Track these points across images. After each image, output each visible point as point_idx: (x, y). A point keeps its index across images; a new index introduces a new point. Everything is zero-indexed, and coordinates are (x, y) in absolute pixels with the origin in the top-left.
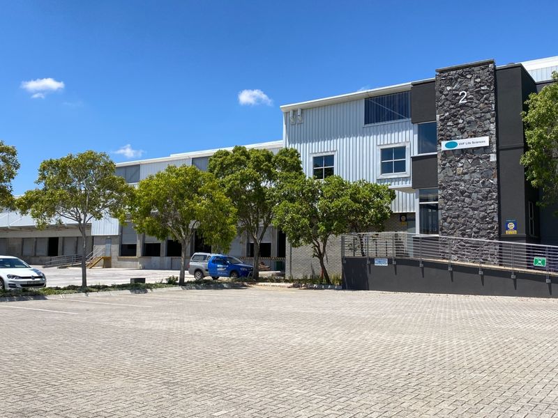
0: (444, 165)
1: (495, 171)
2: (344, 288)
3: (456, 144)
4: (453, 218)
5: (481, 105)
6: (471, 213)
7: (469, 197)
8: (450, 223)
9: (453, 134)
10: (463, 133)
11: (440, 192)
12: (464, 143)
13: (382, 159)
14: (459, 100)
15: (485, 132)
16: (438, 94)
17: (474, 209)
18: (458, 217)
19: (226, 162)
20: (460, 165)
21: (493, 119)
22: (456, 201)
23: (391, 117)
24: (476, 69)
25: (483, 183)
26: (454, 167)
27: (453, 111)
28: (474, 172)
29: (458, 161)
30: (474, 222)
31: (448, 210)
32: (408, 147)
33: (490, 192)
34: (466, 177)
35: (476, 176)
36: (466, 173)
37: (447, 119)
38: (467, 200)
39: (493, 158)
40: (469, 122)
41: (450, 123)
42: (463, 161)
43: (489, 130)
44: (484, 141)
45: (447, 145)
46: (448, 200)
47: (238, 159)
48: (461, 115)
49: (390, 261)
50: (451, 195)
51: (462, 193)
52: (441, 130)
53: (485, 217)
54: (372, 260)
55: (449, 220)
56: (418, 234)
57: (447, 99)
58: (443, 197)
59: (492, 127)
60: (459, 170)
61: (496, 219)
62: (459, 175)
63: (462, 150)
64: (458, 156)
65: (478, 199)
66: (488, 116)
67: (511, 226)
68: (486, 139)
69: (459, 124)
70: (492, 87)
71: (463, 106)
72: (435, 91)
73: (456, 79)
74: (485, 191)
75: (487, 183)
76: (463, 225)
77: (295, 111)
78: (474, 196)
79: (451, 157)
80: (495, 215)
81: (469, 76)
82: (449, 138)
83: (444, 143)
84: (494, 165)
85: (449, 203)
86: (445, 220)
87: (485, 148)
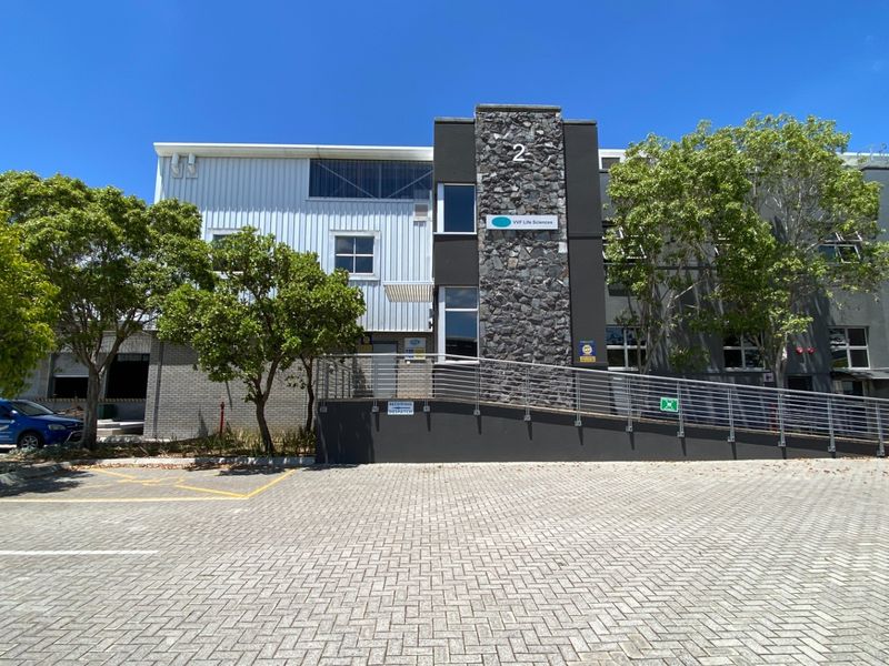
0: (490, 251)
1: (565, 268)
3: (509, 222)
4: (504, 335)
5: (545, 169)
6: (530, 328)
7: (528, 303)
8: (499, 343)
9: (502, 206)
10: (518, 206)
11: (482, 293)
12: (520, 222)
13: (337, 252)
14: (513, 156)
15: (552, 209)
16: (479, 141)
17: (535, 323)
18: (510, 333)
19: (31, 191)
20: (514, 254)
21: (562, 192)
22: (508, 308)
24: (537, 115)
25: (549, 284)
26: (504, 256)
27: (503, 172)
28: (535, 266)
29: (511, 248)
30: (535, 342)
31: (496, 321)
32: (377, 238)
33: (558, 298)
34: (524, 273)
35: (538, 274)
36: (523, 268)
37: (494, 182)
38: (525, 308)
39: (563, 249)
40: (527, 192)
41: (498, 189)
42: (518, 248)
43: (555, 207)
44: (550, 222)
45: (494, 222)
46: (495, 307)
47: (65, 192)
48: (516, 178)
49: (419, 405)
50: (500, 298)
51: (518, 296)
52: (485, 198)
53: (552, 335)
54: (383, 405)
55: (497, 338)
56: (442, 361)
57: (494, 153)
58: (487, 302)
59: (561, 202)
60: (513, 262)
61: (568, 339)
62: (512, 269)
63: (518, 232)
64: (511, 240)
65: (541, 307)
66: (555, 185)
67: (587, 349)
68: (554, 218)
69: (511, 192)
70: (561, 146)
71: (518, 166)
72: (475, 137)
73: (508, 125)
74: (551, 295)
75: (554, 285)
76: (519, 346)
77: (182, 158)
78: (536, 302)
79: (500, 241)
80: (567, 332)
81: (527, 124)
82: (497, 211)
83: (490, 218)
84: (565, 260)
85: (497, 311)
86: (490, 337)
87: (552, 232)
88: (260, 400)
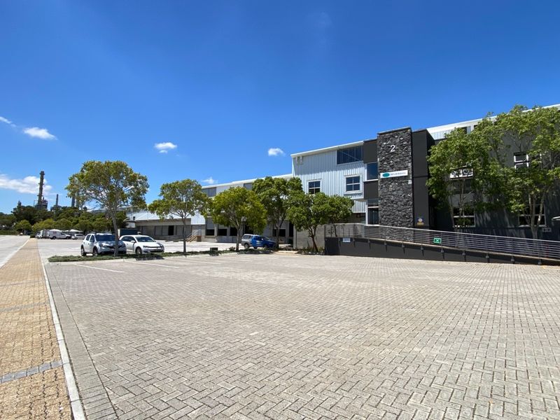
0: (382, 186)
1: (411, 190)
2: (326, 254)
3: (389, 175)
4: (387, 216)
5: (403, 152)
6: (397, 213)
7: (396, 204)
9: (387, 169)
10: (392, 168)
11: (379, 201)
12: (393, 174)
13: (347, 183)
14: (391, 150)
15: (405, 168)
16: (378, 147)
17: (399, 211)
18: (390, 215)
19: (261, 185)
20: (391, 186)
21: (410, 161)
22: (389, 206)
23: (352, 160)
24: (400, 132)
25: (404, 196)
26: (388, 188)
27: (387, 156)
28: (399, 190)
29: (390, 184)
30: (399, 218)
31: (384, 211)
32: (361, 176)
33: (408, 201)
34: (395, 193)
35: (400, 193)
36: (394, 191)
37: (384, 160)
38: (395, 206)
39: (410, 182)
40: (396, 162)
41: (385, 163)
42: (393, 184)
43: (407, 167)
44: (405, 173)
45: (383, 175)
47: (268, 184)
48: (392, 158)
49: (351, 239)
50: (386, 203)
51: (392, 202)
52: (380, 167)
53: (405, 215)
54: (341, 239)
55: (385, 217)
56: (367, 225)
57: (384, 150)
58: (381, 204)
59: (410, 165)
60: (391, 189)
61: (412, 216)
62: (391, 192)
63: (392, 178)
64: (390, 181)
65: (401, 205)
66: (407, 158)
67: (420, 220)
68: (406, 171)
69: (390, 163)
70: (410, 142)
71: (393, 153)
72: (376, 146)
73: (389, 139)
74: (405, 201)
75: (406, 196)
76: (393, 219)
77: (299, 157)
78: (399, 203)
79: (386, 182)
80: (411, 214)
81: (396, 137)
82: (385, 171)
83: (382, 174)
84: (411, 186)
85: (385, 207)
86: (382, 217)
87: (405, 176)
88: (313, 236)
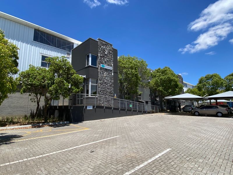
0: (101, 72)
3: (104, 66)
4: (103, 91)
5: (110, 57)
6: (107, 90)
7: (107, 85)
8: (102, 93)
9: (103, 63)
10: (106, 63)
11: (99, 81)
12: (106, 67)
14: (105, 52)
16: (99, 46)
17: (108, 89)
18: (104, 91)
20: (105, 74)
21: (113, 62)
22: (104, 85)
24: (109, 45)
25: (110, 81)
26: (103, 74)
27: (104, 55)
28: (108, 77)
29: (104, 72)
30: (108, 93)
31: (102, 88)
33: (112, 84)
34: (106, 78)
35: (109, 79)
36: (106, 77)
37: (102, 57)
39: (113, 74)
40: (107, 61)
41: (102, 59)
42: (106, 72)
44: (111, 68)
45: (102, 65)
46: (101, 85)
48: (106, 57)
49: (93, 107)
50: (102, 83)
51: (105, 83)
52: (100, 60)
53: (110, 92)
54: (86, 107)
55: (102, 92)
56: (90, 96)
57: (102, 50)
58: (100, 83)
59: (112, 64)
60: (105, 75)
61: (113, 93)
62: (104, 77)
63: (106, 69)
64: (104, 70)
65: (109, 86)
67: (115, 95)
69: (104, 60)
70: (113, 53)
71: (106, 55)
73: (104, 45)
74: (111, 83)
75: (111, 81)
76: (105, 94)
78: (108, 84)
79: (103, 70)
80: (113, 91)
81: (108, 46)
82: (102, 63)
83: (101, 65)
84: (113, 77)
85: (102, 86)
86: (100, 91)
87: (111, 70)
